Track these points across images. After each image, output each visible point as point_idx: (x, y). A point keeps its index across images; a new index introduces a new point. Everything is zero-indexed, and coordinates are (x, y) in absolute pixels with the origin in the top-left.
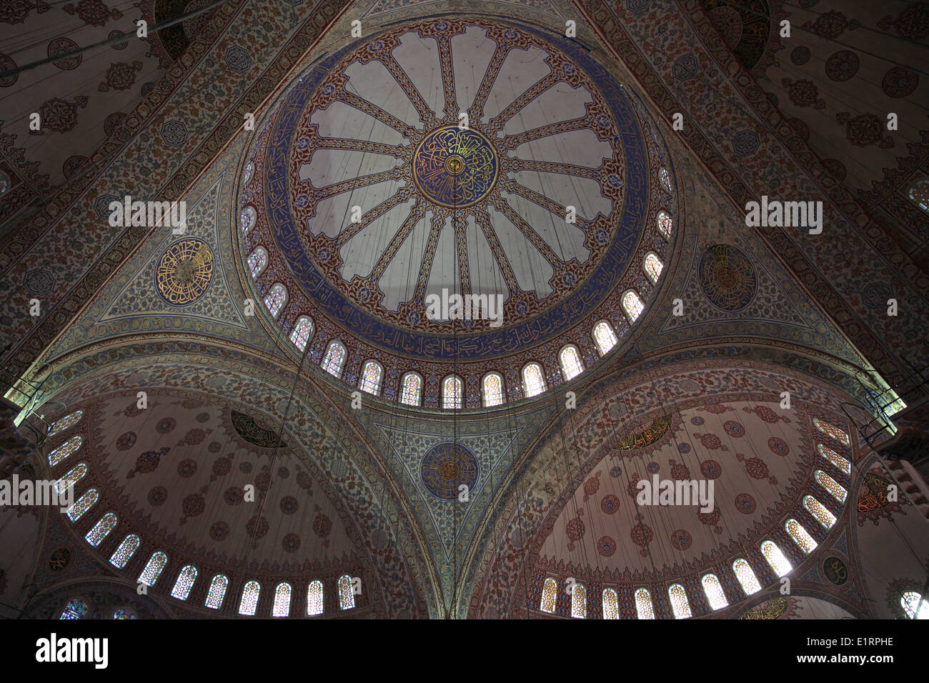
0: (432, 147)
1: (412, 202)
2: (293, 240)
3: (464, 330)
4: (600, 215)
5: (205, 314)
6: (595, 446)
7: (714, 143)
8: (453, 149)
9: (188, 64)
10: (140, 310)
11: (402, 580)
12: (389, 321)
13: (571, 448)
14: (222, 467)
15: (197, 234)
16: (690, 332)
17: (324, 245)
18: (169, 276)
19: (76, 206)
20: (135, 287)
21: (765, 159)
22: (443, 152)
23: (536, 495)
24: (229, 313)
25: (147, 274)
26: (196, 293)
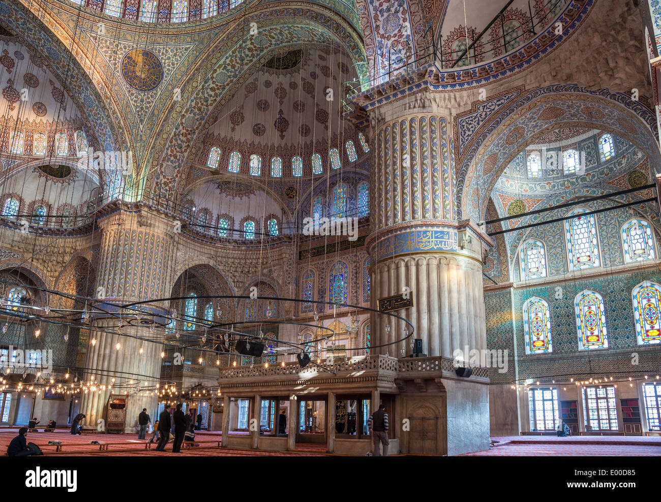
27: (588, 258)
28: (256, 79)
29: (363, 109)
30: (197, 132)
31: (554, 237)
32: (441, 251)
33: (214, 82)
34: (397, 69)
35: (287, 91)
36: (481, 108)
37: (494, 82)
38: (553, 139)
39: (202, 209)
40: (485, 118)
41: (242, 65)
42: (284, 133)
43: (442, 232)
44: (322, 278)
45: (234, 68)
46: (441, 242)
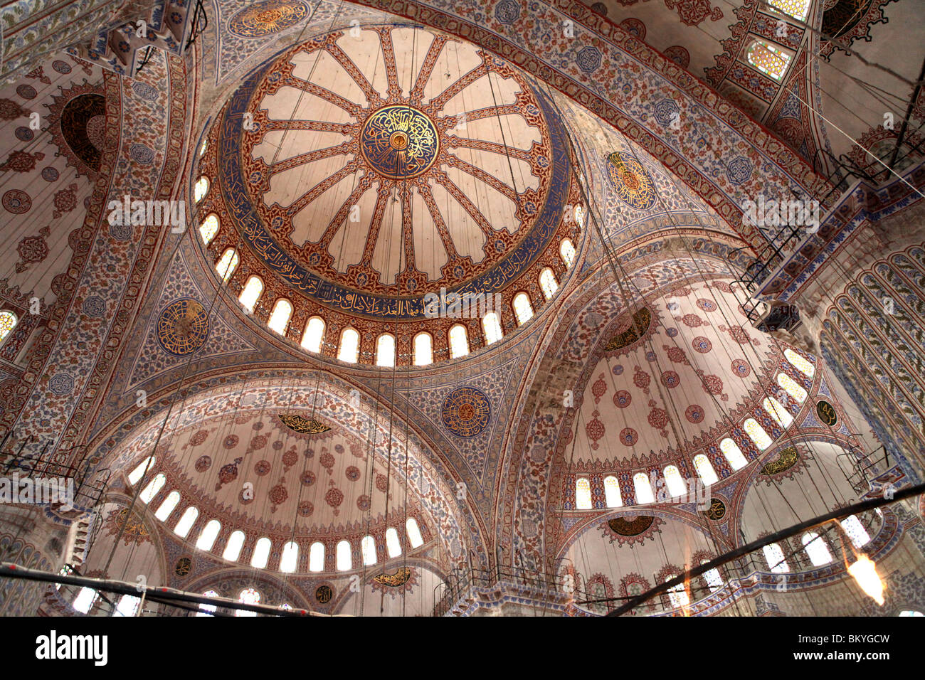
0: (372, 133)
1: (376, 185)
2: (283, 258)
3: (457, 281)
4: (534, 144)
5: (216, 352)
6: (585, 356)
7: (561, 70)
8: (391, 128)
9: (106, 172)
10: (156, 371)
11: (447, 515)
12: (391, 295)
13: (563, 364)
14: (290, 459)
15: (180, 295)
16: (622, 237)
17: (312, 251)
18: (170, 336)
19: (69, 315)
20: (144, 356)
21: (610, 68)
22: (384, 134)
23: (544, 413)
24: (236, 344)
25: (151, 342)
26: (200, 340)
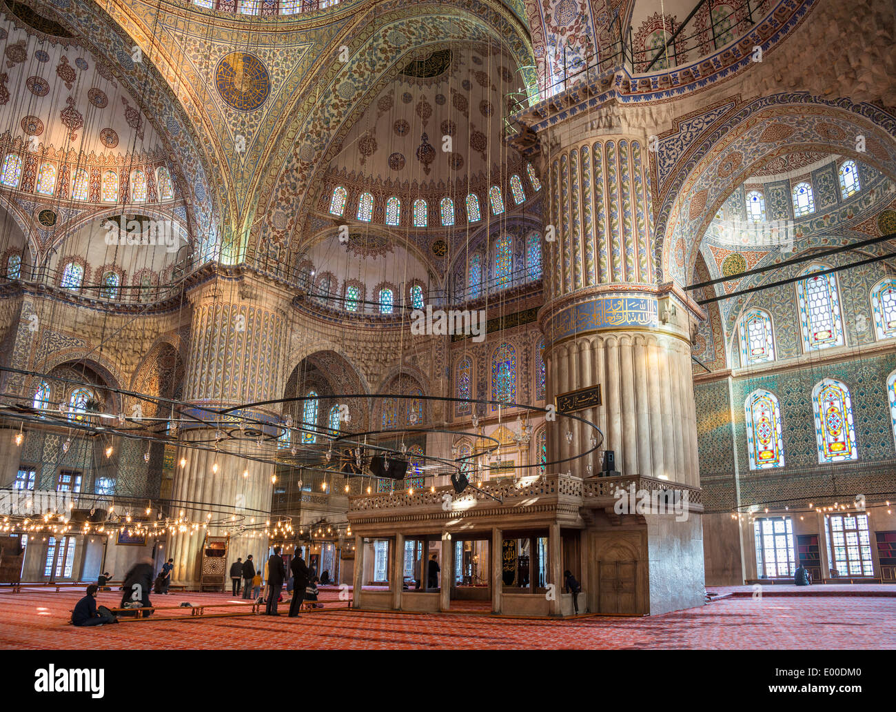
5: (284, 78)
9: (76, 33)
10: (254, 132)
19: (171, 144)
24: (293, 56)
27: (829, 334)
28: (392, 92)
29: (531, 131)
30: (315, 165)
31: (783, 306)
32: (636, 327)
33: (336, 97)
34: (575, 75)
35: (433, 107)
36: (685, 128)
37: (702, 90)
38: (779, 169)
39: (324, 273)
40: (690, 141)
41: (373, 72)
42: (430, 166)
43: (638, 301)
44: (482, 367)
45: (362, 77)
46: (636, 314)
